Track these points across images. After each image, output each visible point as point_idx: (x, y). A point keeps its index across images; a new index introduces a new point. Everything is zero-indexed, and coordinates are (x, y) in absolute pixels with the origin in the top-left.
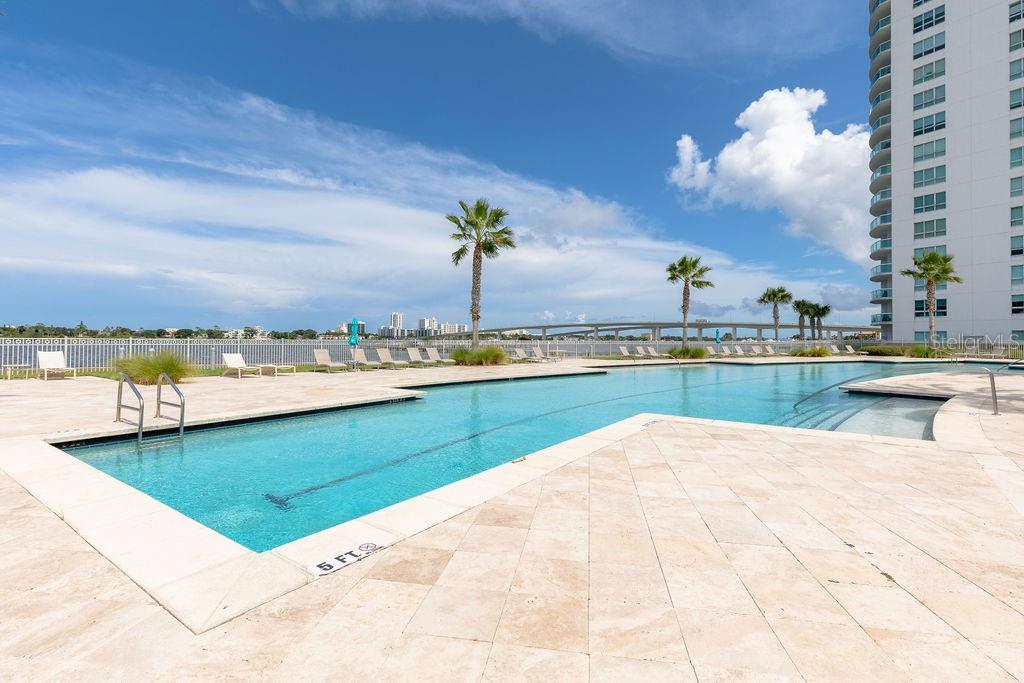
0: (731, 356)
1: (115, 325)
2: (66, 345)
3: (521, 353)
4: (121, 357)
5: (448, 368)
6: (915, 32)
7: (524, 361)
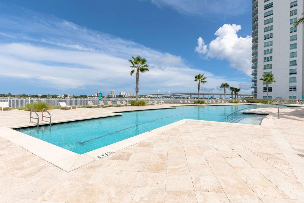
0: (212, 103)
1: (21, 94)
2: (8, 100)
3: (151, 102)
4: (27, 103)
5: (129, 107)
6: (265, 9)
7: (151, 104)
